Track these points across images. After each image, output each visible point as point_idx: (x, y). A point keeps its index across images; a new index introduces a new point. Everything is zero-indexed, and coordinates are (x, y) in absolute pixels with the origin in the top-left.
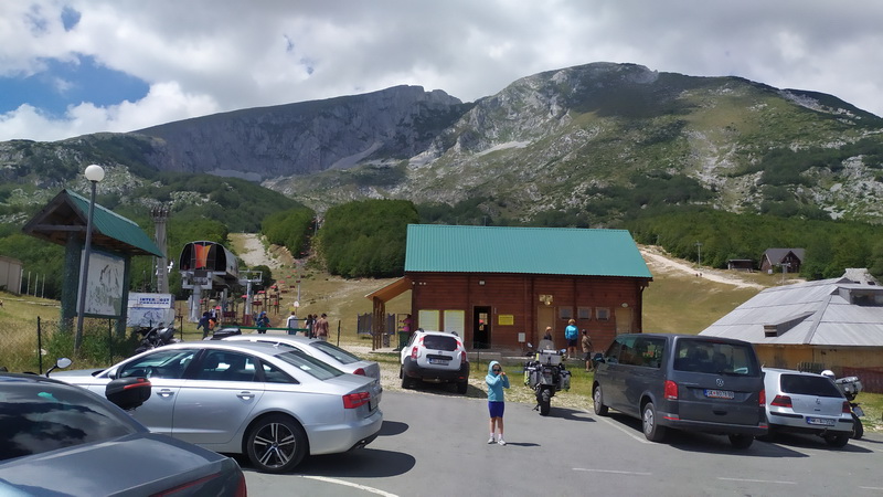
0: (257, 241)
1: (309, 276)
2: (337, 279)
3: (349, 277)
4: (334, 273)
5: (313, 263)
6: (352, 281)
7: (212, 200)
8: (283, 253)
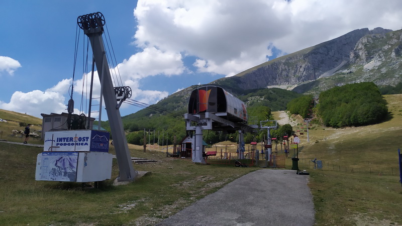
0: (285, 113)
1: (313, 128)
2: (330, 129)
3: (338, 127)
4: (328, 126)
5: (315, 121)
6: (340, 129)
7: (265, 99)
8: (298, 118)
